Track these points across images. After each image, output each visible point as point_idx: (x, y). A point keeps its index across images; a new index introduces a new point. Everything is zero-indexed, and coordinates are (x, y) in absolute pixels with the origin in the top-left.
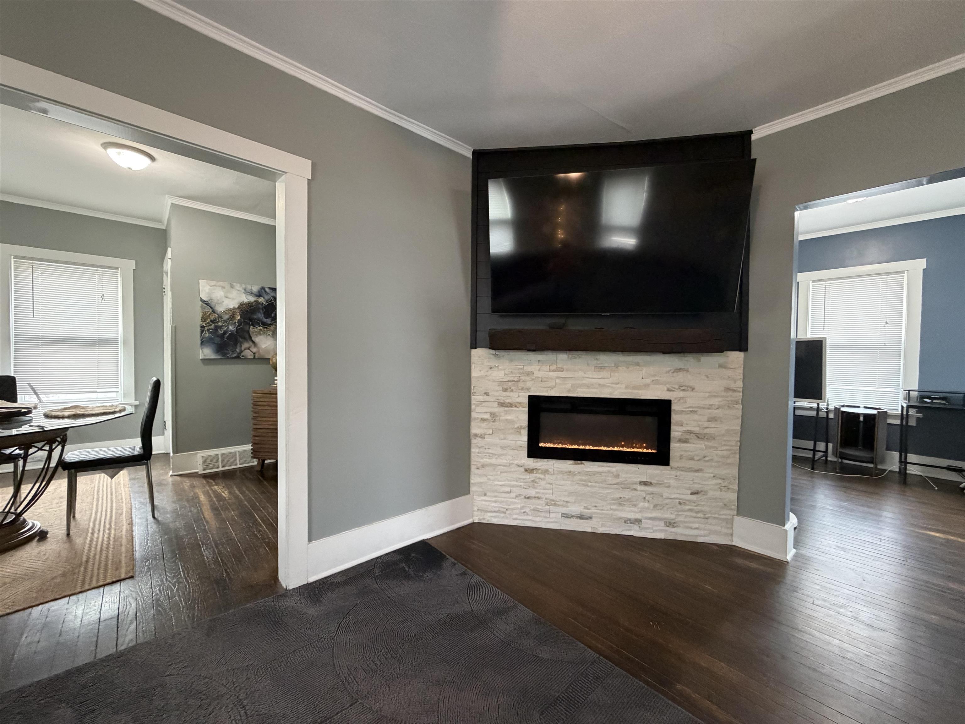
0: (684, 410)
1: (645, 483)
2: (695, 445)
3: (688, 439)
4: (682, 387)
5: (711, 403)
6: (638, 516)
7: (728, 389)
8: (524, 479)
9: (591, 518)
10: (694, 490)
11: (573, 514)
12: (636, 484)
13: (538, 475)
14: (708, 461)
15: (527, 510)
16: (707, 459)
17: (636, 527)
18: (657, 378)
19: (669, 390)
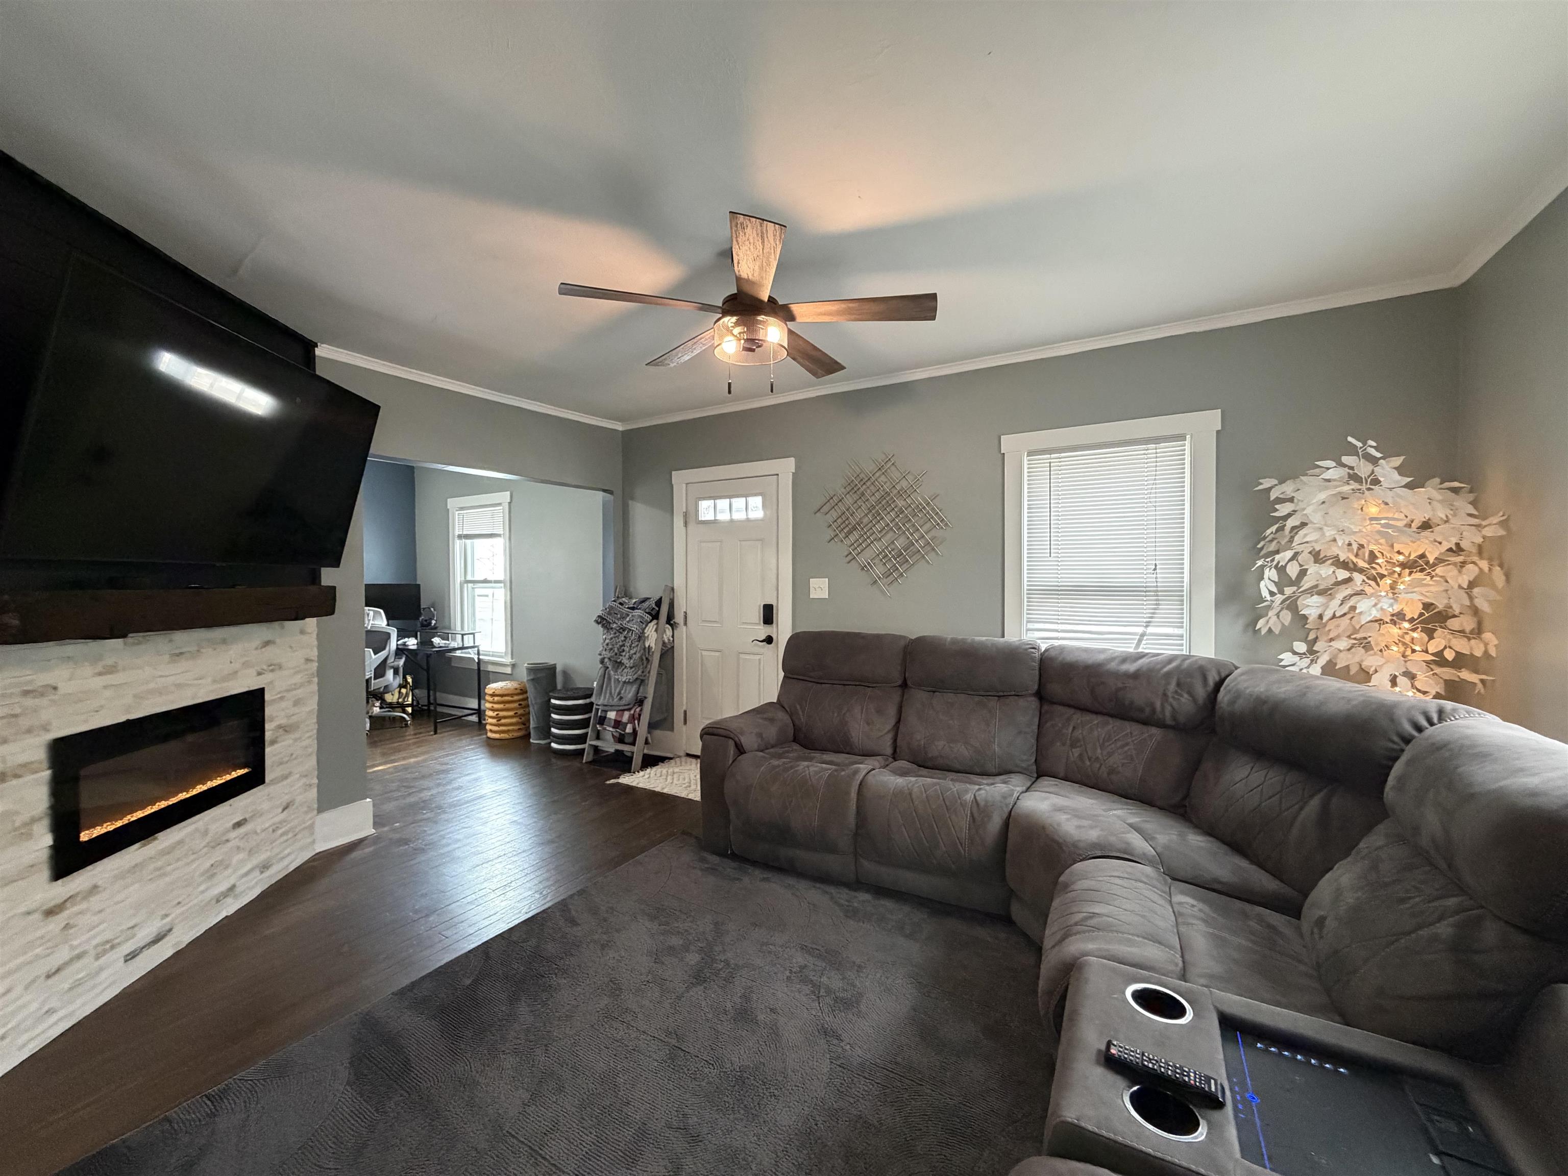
0: (273, 698)
1: (238, 825)
2: (283, 743)
3: (277, 737)
4: (271, 665)
5: (294, 682)
6: (232, 881)
7: (308, 660)
8: (42, 937)
9: (170, 930)
10: (284, 804)
11: (142, 944)
12: (228, 831)
13: (76, 909)
14: (295, 758)
15: (53, 1003)
16: (294, 756)
17: (229, 900)
18: (246, 659)
19: (259, 674)
